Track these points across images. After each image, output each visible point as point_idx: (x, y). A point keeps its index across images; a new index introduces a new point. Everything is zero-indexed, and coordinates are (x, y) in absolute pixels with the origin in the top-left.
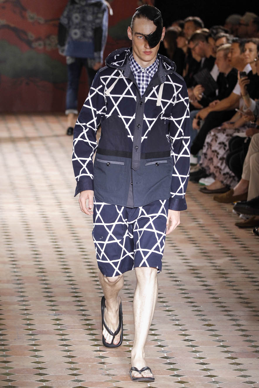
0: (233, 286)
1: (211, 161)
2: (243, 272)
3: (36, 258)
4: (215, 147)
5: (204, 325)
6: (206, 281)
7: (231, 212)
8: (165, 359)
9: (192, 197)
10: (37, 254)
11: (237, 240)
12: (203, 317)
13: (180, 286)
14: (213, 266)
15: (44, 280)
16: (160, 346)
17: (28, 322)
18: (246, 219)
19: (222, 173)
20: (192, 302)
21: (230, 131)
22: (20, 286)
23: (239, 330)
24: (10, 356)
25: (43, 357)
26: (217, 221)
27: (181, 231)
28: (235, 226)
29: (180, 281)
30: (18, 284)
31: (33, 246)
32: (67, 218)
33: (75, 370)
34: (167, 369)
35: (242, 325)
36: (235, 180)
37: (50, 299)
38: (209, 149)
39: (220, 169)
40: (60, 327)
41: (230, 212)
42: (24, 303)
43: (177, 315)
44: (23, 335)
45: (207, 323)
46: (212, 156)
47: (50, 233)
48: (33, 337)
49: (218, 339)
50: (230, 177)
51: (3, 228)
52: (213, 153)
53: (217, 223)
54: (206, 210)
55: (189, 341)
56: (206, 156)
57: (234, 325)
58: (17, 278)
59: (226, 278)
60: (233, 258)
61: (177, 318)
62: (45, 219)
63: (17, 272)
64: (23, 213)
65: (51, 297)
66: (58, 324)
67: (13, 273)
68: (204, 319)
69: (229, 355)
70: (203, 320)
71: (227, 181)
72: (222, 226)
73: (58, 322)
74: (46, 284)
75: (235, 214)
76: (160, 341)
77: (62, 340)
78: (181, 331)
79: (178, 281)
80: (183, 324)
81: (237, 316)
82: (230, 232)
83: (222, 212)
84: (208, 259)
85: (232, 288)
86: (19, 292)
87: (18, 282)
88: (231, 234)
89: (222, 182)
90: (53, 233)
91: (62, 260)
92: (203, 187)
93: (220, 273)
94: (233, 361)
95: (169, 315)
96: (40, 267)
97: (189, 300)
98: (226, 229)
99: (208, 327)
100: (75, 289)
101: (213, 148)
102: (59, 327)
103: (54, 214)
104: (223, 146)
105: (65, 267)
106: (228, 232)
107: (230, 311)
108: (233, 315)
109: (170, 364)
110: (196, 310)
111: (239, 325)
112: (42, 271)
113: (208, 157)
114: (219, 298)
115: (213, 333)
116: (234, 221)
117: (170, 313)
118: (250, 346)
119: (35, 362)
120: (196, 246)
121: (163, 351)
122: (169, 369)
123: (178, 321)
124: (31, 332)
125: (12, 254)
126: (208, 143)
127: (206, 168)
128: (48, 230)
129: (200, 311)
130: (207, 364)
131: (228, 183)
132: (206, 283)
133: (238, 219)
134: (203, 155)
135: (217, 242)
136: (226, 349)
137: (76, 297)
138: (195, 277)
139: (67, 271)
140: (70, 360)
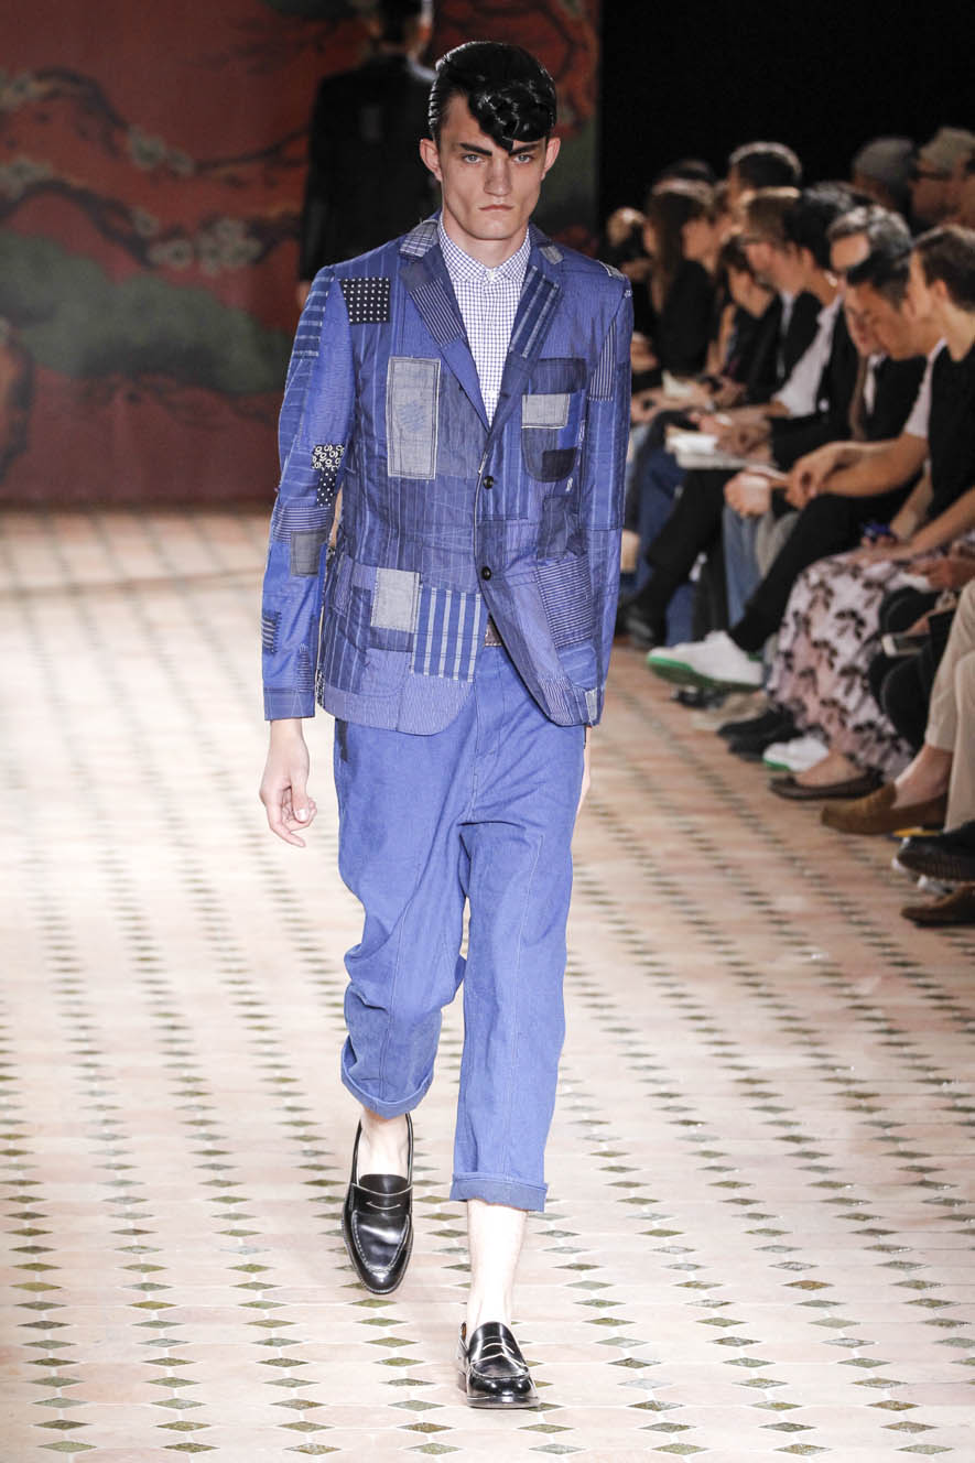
0: (895, 1139)
1: (810, 679)
2: (935, 1088)
3: (172, 1041)
4: (825, 626)
5: (792, 1285)
6: (797, 1124)
7: (888, 868)
8: (650, 1412)
9: (745, 812)
10: (174, 1028)
11: (909, 970)
12: (786, 1257)
13: (703, 1141)
14: (824, 1067)
15: (203, 1123)
16: (628, 1362)
17: (145, 1278)
18: (942, 893)
19: (851, 723)
20: (745, 1202)
21: (877, 570)
22: (113, 1145)
23: (919, 1302)
24: (79, 1403)
25: (200, 1404)
26: (836, 899)
27: (705, 937)
28: (900, 920)
29: (702, 1123)
30: (107, 1140)
31: (160, 998)
32: (282, 894)
33: (321, 1453)
34: (659, 1449)
35: (932, 1285)
36: (898, 749)
37: (224, 1192)
38: (802, 637)
39: (844, 711)
40: (264, 1297)
41: (880, 868)
42: (129, 1208)
43: (692, 1250)
44: (127, 1325)
45: (801, 1276)
46: (813, 662)
47: (219, 949)
48: (162, 1333)
49: (843, 1336)
50: (881, 739)
51: (46, 933)
52: (815, 653)
53: (837, 909)
54: (793, 859)
55: (738, 1345)
56: (791, 661)
57: (900, 1284)
58: (103, 1115)
59: (870, 1110)
60: (895, 1038)
61: (692, 1258)
62: (202, 896)
63: (102, 1094)
64: (123, 876)
65: (229, 1184)
66: (257, 1286)
67: (89, 1097)
68: (790, 1263)
69: (885, 1395)
70: (787, 1265)
71: (871, 752)
72: (855, 918)
73: (254, 1277)
74: (211, 1138)
75: (900, 876)
76: (632, 1345)
77: (270, 1343)
78: (708, 1306)
79: (695, 1123)
80: (714, 1281)
81: (912, 1249)
82: (886, 940)
83: (855, 867)
84: (804, 1043)
85: (893, 1147)
86: (108, 1167)
87: (106, 1130)
88: (888, 950)
89: (851, 757)
90: (233, 949)
91: (267, 1048)
92: (782, 775)
93: (849, 1094)
94: (901, 1416)
95: (663, 1250)
96: (186, 1073)
97: (737, 1193)
98: (867, 929)
99: (805, 1291)
100: (318, 1153)
101: (817, 633)
102: (258, 1296)
103: (236, 877)
104: (852, 623)
105: (278, 1073)
106: (876, 940)
107: (884, 1233)
108: (898, 1248)
109: (669, 1427)
110: (761, 1231)
111: (919, 1285)
112: (194, 1089)
113: (800, 663)
114: (845, 1185)
115: (826, 1313)
116: (900, 900)
117: (666, 1241)
118: (961, 1362)
119: (171, 1426)
120: (761, 995)
121: (641, 1383)
122: (664, 1449)
123: (697, 1271)
124: (154, 1315)
125: (84, 1028)
126: (796, 614)
127: (794, 707)
128: (215, 939)
129: (776, 1233)
130: (802, 1427)
131: (874, 760)
132: (795, 1131)
133: (913, 895)
134: (781, 659)
135: (836, 980)
136: (871, 1373)
137: (321, 1183)
138: (756, 1109)
139: (285, 1087)
140: (301, 1416)
